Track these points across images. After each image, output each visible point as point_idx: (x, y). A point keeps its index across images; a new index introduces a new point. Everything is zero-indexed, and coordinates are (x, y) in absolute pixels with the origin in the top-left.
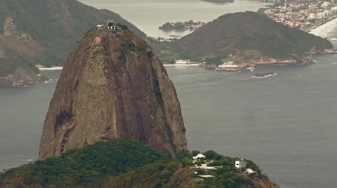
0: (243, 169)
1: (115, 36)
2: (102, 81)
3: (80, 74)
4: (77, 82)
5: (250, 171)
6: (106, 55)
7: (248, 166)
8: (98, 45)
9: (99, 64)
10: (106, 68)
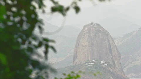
0: (103, 64)
1: (93, 27)
2: (87, 43)
3: (80, 41)
4: (79, 44)
5: (106, 65)
6: (89, 34)
7: (105, 63)
8: (86, 30)
9: (86, 37)
10: (88, 39)
